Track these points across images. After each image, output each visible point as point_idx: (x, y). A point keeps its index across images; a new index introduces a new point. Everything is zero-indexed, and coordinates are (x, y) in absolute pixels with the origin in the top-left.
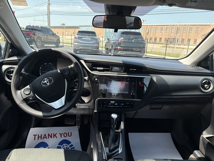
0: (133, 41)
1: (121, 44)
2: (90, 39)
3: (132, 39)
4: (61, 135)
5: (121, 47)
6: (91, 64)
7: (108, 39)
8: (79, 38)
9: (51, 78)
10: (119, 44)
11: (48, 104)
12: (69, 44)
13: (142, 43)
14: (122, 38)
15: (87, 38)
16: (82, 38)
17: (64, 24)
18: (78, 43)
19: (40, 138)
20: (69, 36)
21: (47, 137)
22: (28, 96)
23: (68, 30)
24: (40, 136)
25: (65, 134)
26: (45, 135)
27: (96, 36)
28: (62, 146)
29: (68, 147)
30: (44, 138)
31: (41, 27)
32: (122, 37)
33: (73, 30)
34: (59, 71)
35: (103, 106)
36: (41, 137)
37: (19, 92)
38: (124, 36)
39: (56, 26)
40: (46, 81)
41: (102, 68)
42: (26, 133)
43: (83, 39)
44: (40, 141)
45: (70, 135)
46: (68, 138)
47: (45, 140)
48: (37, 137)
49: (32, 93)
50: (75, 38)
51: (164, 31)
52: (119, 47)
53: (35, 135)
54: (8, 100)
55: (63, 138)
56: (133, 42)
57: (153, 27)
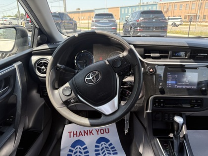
0: (154, 20)
1: (140, 24)
2: (108, 22)
3: (153, 19)
4: (98, 132)
5: (141, 27)
6: (142, 50)
7: (126, 21)
8: (96, 21)
9: (97, 72)
10: (139, 25)
11: (96, 108)
12: (86, 28)
13: (164, 22)
14: (142, 19)
15: (105, 20)
16: (99, 21)
17: (79, 9)
18: (95, 26)
19: (75, 135)
20: (85, 20)
21: (83, 134)
22: (69, 97)
23: (83, 14)
24: (75, 133)
25: (102, 131)
26: (80, 132)
27: (113, 18)
28: (100, 145)
29: (107, 146)
30: (79, 135)
31: (59, 13)
32: (141, 17)
33: (88, 14)
34: (107, 63)
35: (159, 104)
36: (77, 134)
37: (56, 92)
38: (144, 15)
39: (71, 11)
40: (91, 78)
41: (158, 55)
42: (61, 130)
43: (101, 21)
44: (76, 138)
45: (107, 132)
46: (105, 136)
47: (81, 138)
48: (72, 134)
49: (73, 94)
50: (93, 21)
51: (183, 8)
52: (138, 28)
53: (70, 132)
54: (41, 97)
55: (100, 135)
56: (154, 22)
57: (171, 4)
